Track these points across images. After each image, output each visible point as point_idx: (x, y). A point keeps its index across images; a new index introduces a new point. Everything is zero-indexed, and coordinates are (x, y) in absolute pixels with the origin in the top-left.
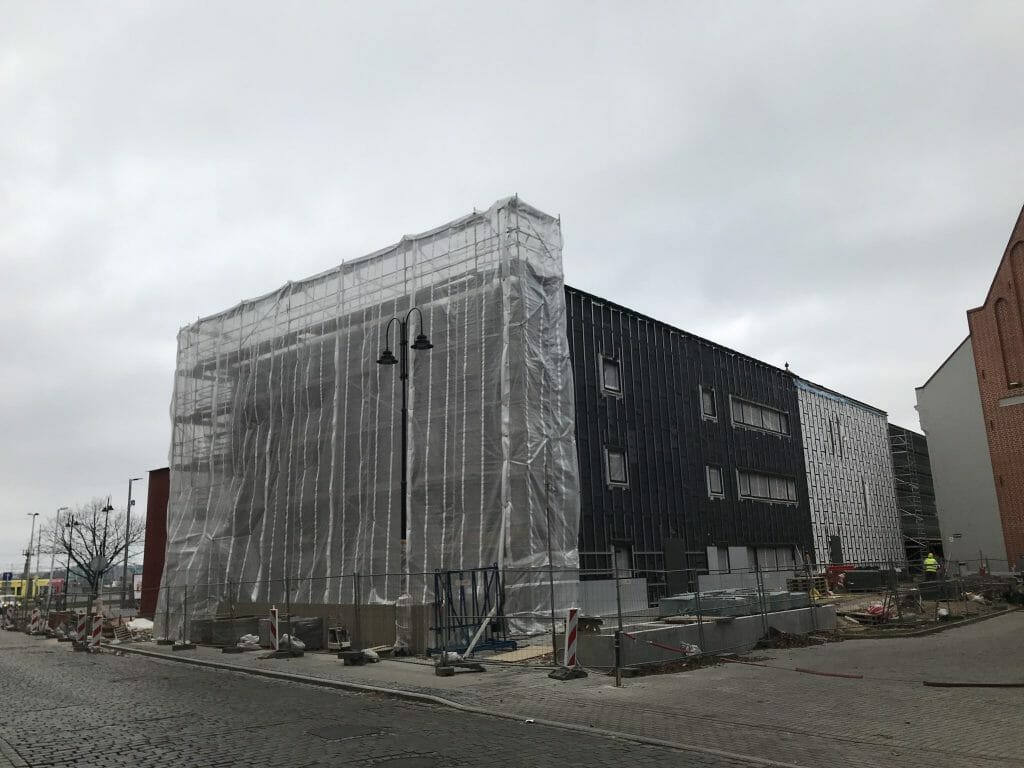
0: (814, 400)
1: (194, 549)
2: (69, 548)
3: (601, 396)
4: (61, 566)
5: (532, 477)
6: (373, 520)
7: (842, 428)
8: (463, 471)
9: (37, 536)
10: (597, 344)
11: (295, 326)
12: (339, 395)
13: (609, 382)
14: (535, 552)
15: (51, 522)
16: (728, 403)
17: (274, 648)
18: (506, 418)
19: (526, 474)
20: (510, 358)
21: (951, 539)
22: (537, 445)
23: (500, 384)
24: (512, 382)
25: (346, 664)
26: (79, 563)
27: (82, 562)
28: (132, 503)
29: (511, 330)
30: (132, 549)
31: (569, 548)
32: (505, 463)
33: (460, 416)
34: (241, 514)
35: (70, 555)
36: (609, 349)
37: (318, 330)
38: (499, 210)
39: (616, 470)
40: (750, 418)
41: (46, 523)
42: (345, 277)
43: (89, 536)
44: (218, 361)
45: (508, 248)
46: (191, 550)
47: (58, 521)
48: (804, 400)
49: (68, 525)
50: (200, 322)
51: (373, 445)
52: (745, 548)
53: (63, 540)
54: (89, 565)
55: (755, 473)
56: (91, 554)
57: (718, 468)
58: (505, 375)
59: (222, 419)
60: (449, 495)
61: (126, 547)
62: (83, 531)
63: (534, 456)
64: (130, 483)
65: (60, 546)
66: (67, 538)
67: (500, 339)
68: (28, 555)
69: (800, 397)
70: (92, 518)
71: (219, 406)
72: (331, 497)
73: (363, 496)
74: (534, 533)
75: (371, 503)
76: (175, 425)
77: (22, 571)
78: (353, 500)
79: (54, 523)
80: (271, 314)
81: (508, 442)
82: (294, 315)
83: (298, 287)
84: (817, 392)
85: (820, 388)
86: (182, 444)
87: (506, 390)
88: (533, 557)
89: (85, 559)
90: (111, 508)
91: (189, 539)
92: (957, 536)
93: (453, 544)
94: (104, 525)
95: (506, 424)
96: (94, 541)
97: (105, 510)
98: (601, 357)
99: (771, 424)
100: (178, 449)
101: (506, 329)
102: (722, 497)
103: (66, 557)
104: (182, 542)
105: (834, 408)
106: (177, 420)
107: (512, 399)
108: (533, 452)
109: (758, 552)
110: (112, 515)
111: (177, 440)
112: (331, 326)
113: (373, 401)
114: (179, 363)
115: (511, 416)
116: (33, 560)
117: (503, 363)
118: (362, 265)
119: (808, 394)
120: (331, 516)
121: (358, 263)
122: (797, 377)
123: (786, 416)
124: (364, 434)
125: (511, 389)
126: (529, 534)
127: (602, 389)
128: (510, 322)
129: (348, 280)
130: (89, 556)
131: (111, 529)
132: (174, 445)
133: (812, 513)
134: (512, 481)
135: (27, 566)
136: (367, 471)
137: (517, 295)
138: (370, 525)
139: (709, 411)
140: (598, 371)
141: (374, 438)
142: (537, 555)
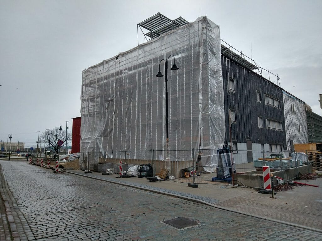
0: (287, 97)
1: (90, 141)
2: (49, 141)
3: (229, 92)
4: (47, 146)
5: (210, 117)
6: (151, 132)
7: (294, 107)
8: (184, 116)
9: (40, 137)
10: (228, 74)
11: (122, 68)
12: (138, 91)
13: (231, 87)
14: (212, 144)
15: (44, 134)
16: (264, 97)
17: (121, 174)
18: (201, 97)
19: (208, 117)
20: (203, 75)
22: (212, 107)
23: (199, 85)
24: (203, 84)
25: (150, 182)
26: (52, 145)
27: (53, 145)
28: (67, 128)
29: (203, 65)
30: (68, 141)
31: (222, 143)
32: (200, 113)
33: (182, 97)
34: (105, 130)
35: (50, 143)
36: (231, 75)
37: (130, 69)
38: (199, 22)
39: (233, 117)
40: (270, 102)
41: (42, 134)
42: (140, 50)
43: (55, 138)
44: (96, 80)
45: (202, 35)
46: (89, 141)
47: (46, 133)
48: (285, 97)
49: (49, 134)
50: (89, 68)
51: (151, 107)
52: (268, 144)
53: (47, 138)
54: (55, 146)
55: (271, 120)
56: (56, 143)
57: (261, 118)
58: (200, 82)
59: (98, 100)
60: (179, 124)
61: (66, 140)
62: (53, 136)
63: (211, 111)
64: (67, 122)
65: (46, 140)
66: (48, 138)
67: (198, 69)
68: (38, 143)
69: (283, 96)
70: (55, 133)
71: (97, 95)
72: (136, 125)
73: (147, 124)
74: (211, 137)
75: (150, 127)
76: (82, 102)
77: (36, 147)
78: (144, 126)
79: (45, 134)
80: (114, 64)
81: (202, 106)
82: (121, 64)
83: (123, 55)
84: (288, 95)
85: (289, 94)
86: (85, 108)
87: (201, 87)
88: (211, 146)
89: (54, 144)
90: (61, 129)
91: (88, 138)
93: (181, 141)
94: (59, 135)
95: (201, 99)
96: (56, 139)
97: (60, 130)
98: (229, 78)
99: (276, 104)
100: (83, 109)
101: (201, 65)
102: (262, 127)
103: (49, 144)
104: (86, 139)
105: (292, 101)
106: (83, 100)
107: (203, 90)
108: (211, 109)
109: (272, 146)
110: (62, 132)
111: (83, 107)
112: (135, 67)
113: (150, 92)
114: (83, 82)
115: (203, 96)
116: (39, 144)
117: (200, 78)
118: (146, 46)
119: (286, 95)
120: (136, 130)
121: (144, 45)
122: (283, 89)
123: (280, 102)
124: (148, 104)
125: (203, 87)
126: (209, 138)
127: (229, 89)
128: (203, 63)
129: (141, 52)
130: (55, 143)
131: (61, 136)
132: (82, 108)
133: (286, 134)
134: (203, 119)
135: (38, 146)
136: (148, 116)
137: (206, 52)
138: (150, 134)
139: (259, 99)
140: (228, 83)
141: (151, 105)
142: (212, 145)
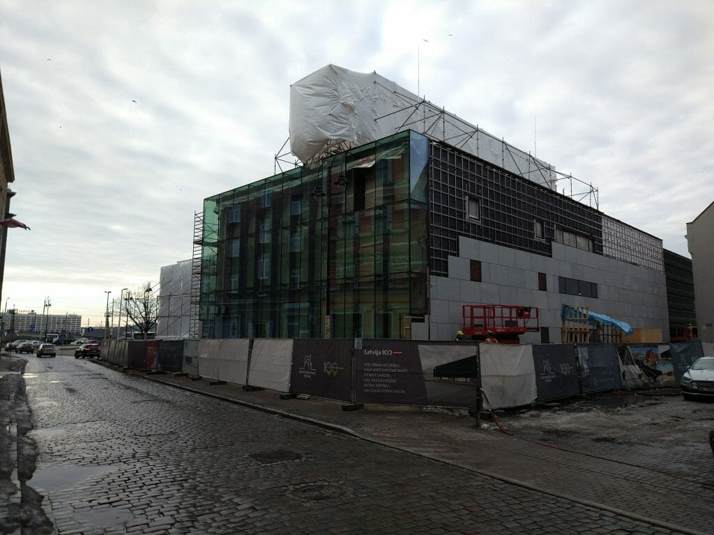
2: (130, 313)
3: (466, 223)
9: (110, 305)
10: (465, 186)
13: (471, 213)
15: (118, 297)
16: (553, 230)
21: (705, 327)
26: (136, 323)
36: (473, 190)
40: (568, 241)
41: (115, 298)
47: (123, 297)
53: (126, 308)
54: (142, 324)
65: (124, 312)
68: (107, 316)
77: (105, 326)
90: (150, 290)
92: (709, 325)
97: (147, 291)
98: (467, 196)
99: (583, 245)
123: (593, 240)
127: (467, 218)
130: (142, 319)
135: (107, 323)
139: (540, 235)
140: (465, 205)
